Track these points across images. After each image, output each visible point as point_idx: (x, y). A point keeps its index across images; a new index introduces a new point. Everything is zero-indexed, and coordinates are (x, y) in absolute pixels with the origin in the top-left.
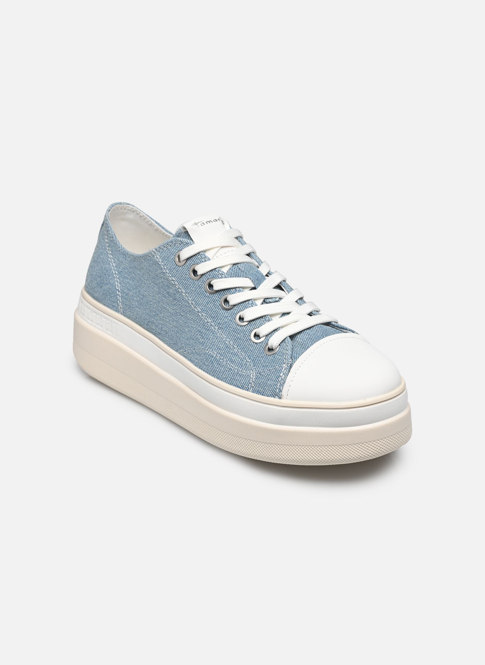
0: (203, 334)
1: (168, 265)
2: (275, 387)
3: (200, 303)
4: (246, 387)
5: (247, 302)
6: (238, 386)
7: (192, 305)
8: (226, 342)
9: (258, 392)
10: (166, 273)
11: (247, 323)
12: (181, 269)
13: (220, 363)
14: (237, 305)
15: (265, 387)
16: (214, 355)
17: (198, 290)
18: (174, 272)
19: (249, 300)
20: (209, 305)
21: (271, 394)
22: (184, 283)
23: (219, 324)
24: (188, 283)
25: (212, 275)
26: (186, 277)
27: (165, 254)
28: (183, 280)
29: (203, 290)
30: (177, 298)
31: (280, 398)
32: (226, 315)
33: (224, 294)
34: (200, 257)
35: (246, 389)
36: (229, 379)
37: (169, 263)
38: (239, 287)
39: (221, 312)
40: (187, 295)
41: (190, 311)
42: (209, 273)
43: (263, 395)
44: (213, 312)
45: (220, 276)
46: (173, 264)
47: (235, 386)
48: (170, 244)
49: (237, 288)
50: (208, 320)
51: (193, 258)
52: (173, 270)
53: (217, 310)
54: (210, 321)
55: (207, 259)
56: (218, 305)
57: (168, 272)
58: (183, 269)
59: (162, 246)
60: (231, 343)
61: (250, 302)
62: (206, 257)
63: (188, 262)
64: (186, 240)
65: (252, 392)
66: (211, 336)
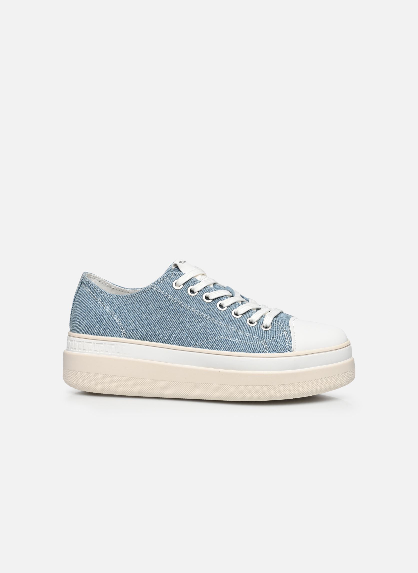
0: (211, 328)
1: (168, 291)
2: (286, 345)
3: (202, 309)
4: (263, 351)
5: (235, 304)
6: (256, 352)
7: (197, 313)
8: (232, 329)
9: (274, 352)
10: (168, 296)
11: (242, 315)
12: (180, 291)
13: (234, 343)
14: (229, 306)
15: (278, 348)
16: (227, 339)
17: (198, 302)
18: (175, 294)
19: (236, 302)
20: (210, 310)
21: (284, 350)
22: (185, 300)
23: (221, 320)
24: (189, 299)
25: (206, 290)
26: (186, 296)
27: (163, 285)
28: (184, 298)
29: (202, 301)
30: (181, 311)
31: (291, 351)
32: (224, 314)
33: (218, 301)
34: (192, 281)
35: (263, 352)
36: (247, 349)
37: (169, 290)
38: (226, 296)
39: (220, 313)
40: (190, 307)
41: (195, 316)
42: (203, 290)
43: (278, 352)
44: (214, 314)
45: (211, 290)
46: (173, 290)
47: (254, 352)
48: (165, 277)
49: (225, 296)
50: (212, 319)
51: (188, 282)
52: (174, 293)
53: (217, 312)
54: (214, 319)
55: (198, 282)
56: (216, 308)
57: (170, 295)
58: (182, 291)
59: (159, 280)
60: (236, 329)
61: (237, 303)
62: (197, 280)
63: (185, 285)
64: (178, 272)
65: (269, 353)
66: (219, 329)
